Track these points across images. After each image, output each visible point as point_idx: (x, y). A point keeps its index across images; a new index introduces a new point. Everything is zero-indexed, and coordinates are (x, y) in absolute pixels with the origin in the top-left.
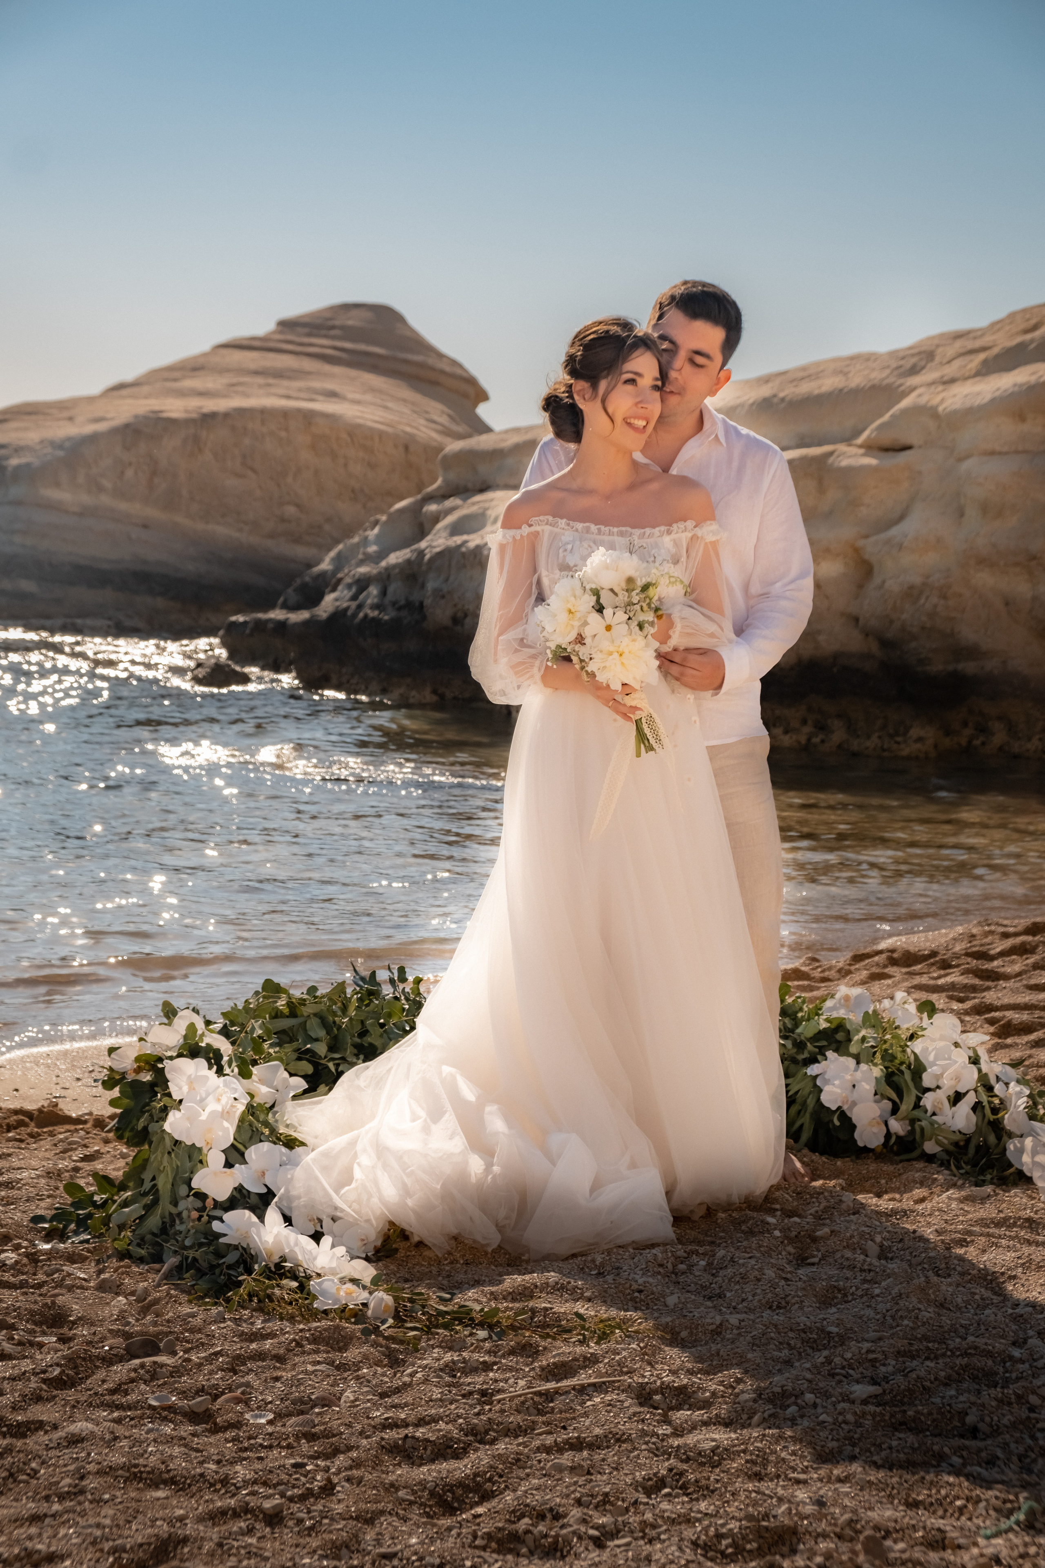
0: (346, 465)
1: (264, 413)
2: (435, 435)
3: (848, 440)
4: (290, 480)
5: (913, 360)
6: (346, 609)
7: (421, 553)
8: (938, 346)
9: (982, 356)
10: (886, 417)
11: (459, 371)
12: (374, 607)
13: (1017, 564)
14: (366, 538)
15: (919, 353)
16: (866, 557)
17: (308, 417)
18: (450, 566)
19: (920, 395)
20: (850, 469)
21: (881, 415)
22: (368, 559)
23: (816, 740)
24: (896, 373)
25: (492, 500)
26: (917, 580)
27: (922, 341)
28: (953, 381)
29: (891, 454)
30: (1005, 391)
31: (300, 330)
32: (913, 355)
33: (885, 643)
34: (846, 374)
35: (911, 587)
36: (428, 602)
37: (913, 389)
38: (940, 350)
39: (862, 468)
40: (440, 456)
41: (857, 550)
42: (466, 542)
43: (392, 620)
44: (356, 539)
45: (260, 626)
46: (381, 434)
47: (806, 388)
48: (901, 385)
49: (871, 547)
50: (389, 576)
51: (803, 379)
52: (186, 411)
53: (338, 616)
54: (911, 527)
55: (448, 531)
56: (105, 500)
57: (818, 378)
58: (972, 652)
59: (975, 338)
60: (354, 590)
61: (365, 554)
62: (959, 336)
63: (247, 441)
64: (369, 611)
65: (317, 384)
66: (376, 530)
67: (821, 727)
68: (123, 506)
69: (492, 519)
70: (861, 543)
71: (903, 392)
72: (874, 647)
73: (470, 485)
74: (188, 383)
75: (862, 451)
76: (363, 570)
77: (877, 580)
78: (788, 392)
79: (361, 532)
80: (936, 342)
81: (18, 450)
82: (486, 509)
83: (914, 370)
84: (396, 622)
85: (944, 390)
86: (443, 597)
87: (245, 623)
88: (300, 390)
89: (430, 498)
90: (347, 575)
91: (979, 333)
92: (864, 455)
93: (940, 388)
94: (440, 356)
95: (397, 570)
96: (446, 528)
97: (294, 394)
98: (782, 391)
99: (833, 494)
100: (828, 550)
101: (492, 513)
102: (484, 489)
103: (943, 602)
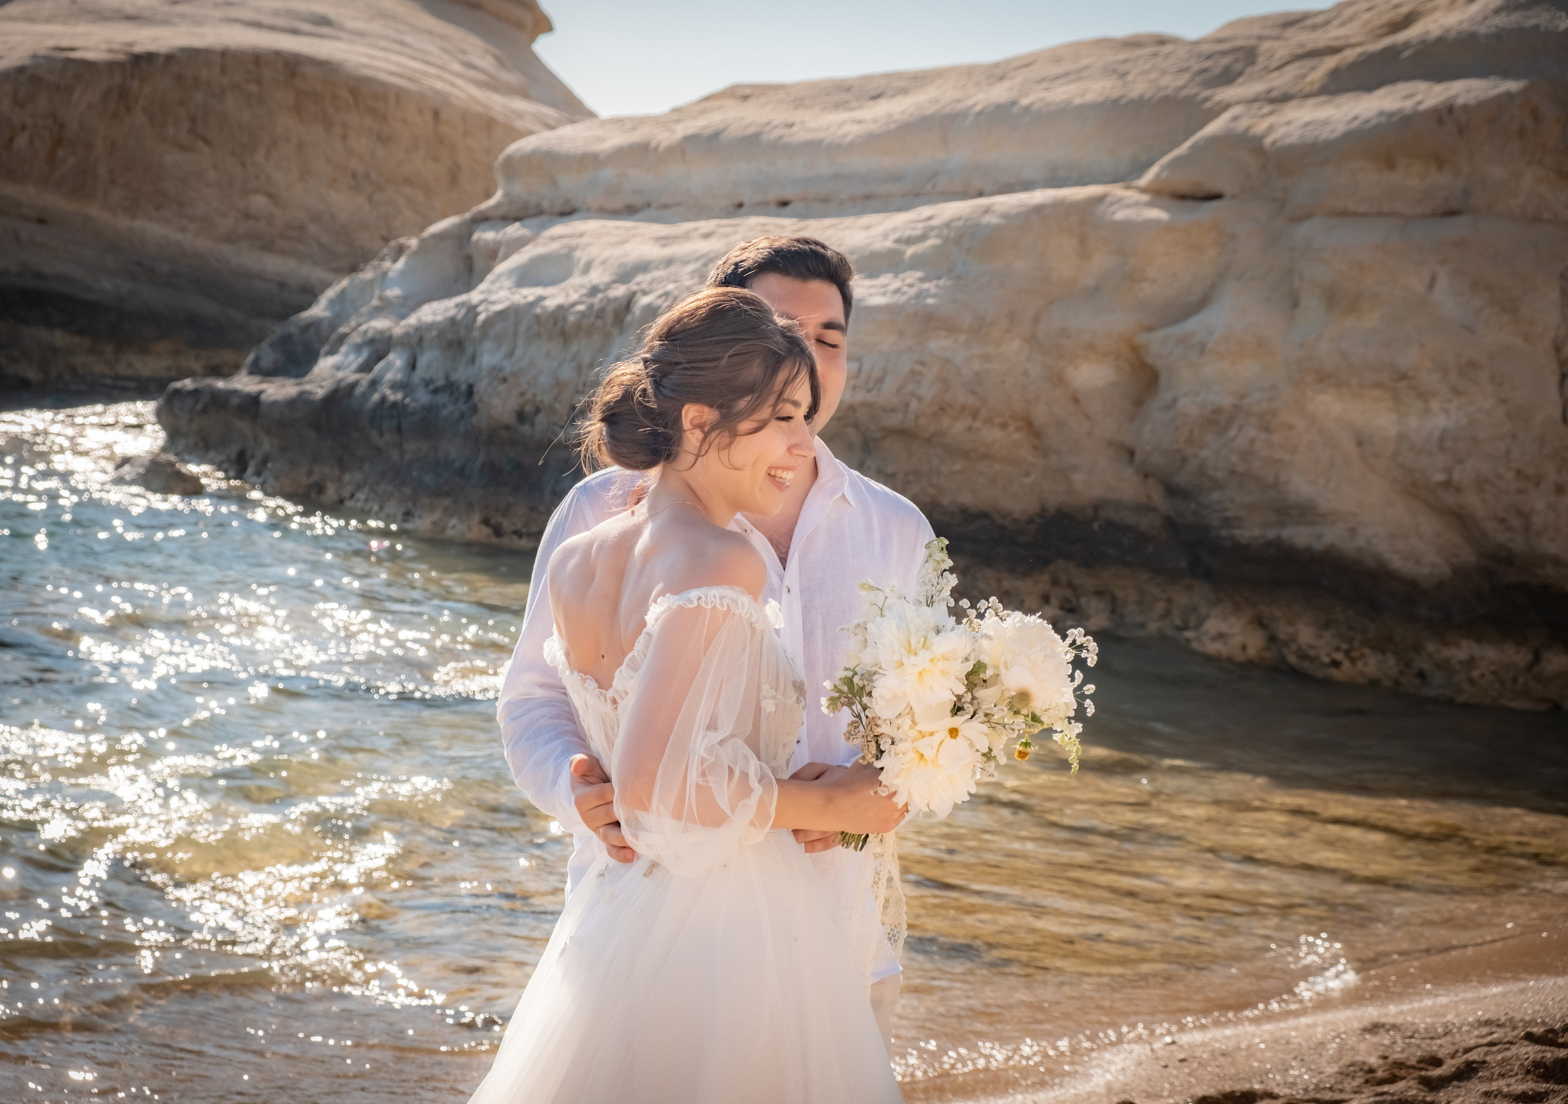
0: (344, 137)
1: (226, 57)
2: (475, 91)
3: (1125, 176)
4: (259, 156)
5: (1226, 61)
6: (353, 386)
7: (471, 310)
8: (1260, 38)
9: (1330, 62)
10: (1184, 148)
12: (395, 386)
13: (1377, 385)
14: (385, 274)
15: (1234, 50)
16: (1150, 360)
17: (290, 64)
18: (515, 334)
19: (1235, 118)
20: (1127, 226)
21: (1175, 144)
22: (385, 307)
24: (1199, 79)
25: (581, 235)
26: (1226, 401)
27: (1232, 25)
28: (1285, 98)
29: (1190, 204)
30: (1367, 121)
32: (1224, 53)
33: (1172, 491)
34: (1123, 75)
35: (1218, 411)
36: (481, 387)
37: (1225, 107)
38: (1266, 45)
39: (1149, 224)
40: (501, 157)
41: (1135, 349)
42: (542, 298)
43: (423, 408)
44: (367, 274)
45: (219, 400)
46: (400, 94)
47: (1061, 94)
48: (1206, 99)
49: (1157, 346)
50: (421, 340)
51: (1058, 77)
52: (110, 51)
53: (340, 395)
54: (1215, 320)
55: (514, 279)
57: (1080, 79)
58: (1306, 513)
59: (1314, 27)
60: (365, 354)
61: (381, 298)
62: (1292, 22)
63: (198, 97)
64: (388, 392)
65: (300, 5)
66: (401, 264)
69: (582, 264)
70: (1142, 338)
71: (1210, 109)
72: (1157, 497)
73: (546, 205)
75: (1145, 198)
76: (380, 324)
77: (1165, 396)
78: (1034, 97)
79: (375, 263)
80: (1256, 31)
82: (572, 249)
83: (1227, 77)
84: (430, 412)
85: (1271, 113)
86: (505, 380)
87: (196, 393)
89: (483, 219)
90: (354, 329)
91: (1319, 20)
92: (1151, 204)
93: (1267, 109)
95: (434, 333)
96: (511, 272)
97: (267, 20)
98: (1026, 95)
99: (1101, 262)
100: (1091, 347)
101: (582, 256)
102: (567, 212)
103: (1263, 435)
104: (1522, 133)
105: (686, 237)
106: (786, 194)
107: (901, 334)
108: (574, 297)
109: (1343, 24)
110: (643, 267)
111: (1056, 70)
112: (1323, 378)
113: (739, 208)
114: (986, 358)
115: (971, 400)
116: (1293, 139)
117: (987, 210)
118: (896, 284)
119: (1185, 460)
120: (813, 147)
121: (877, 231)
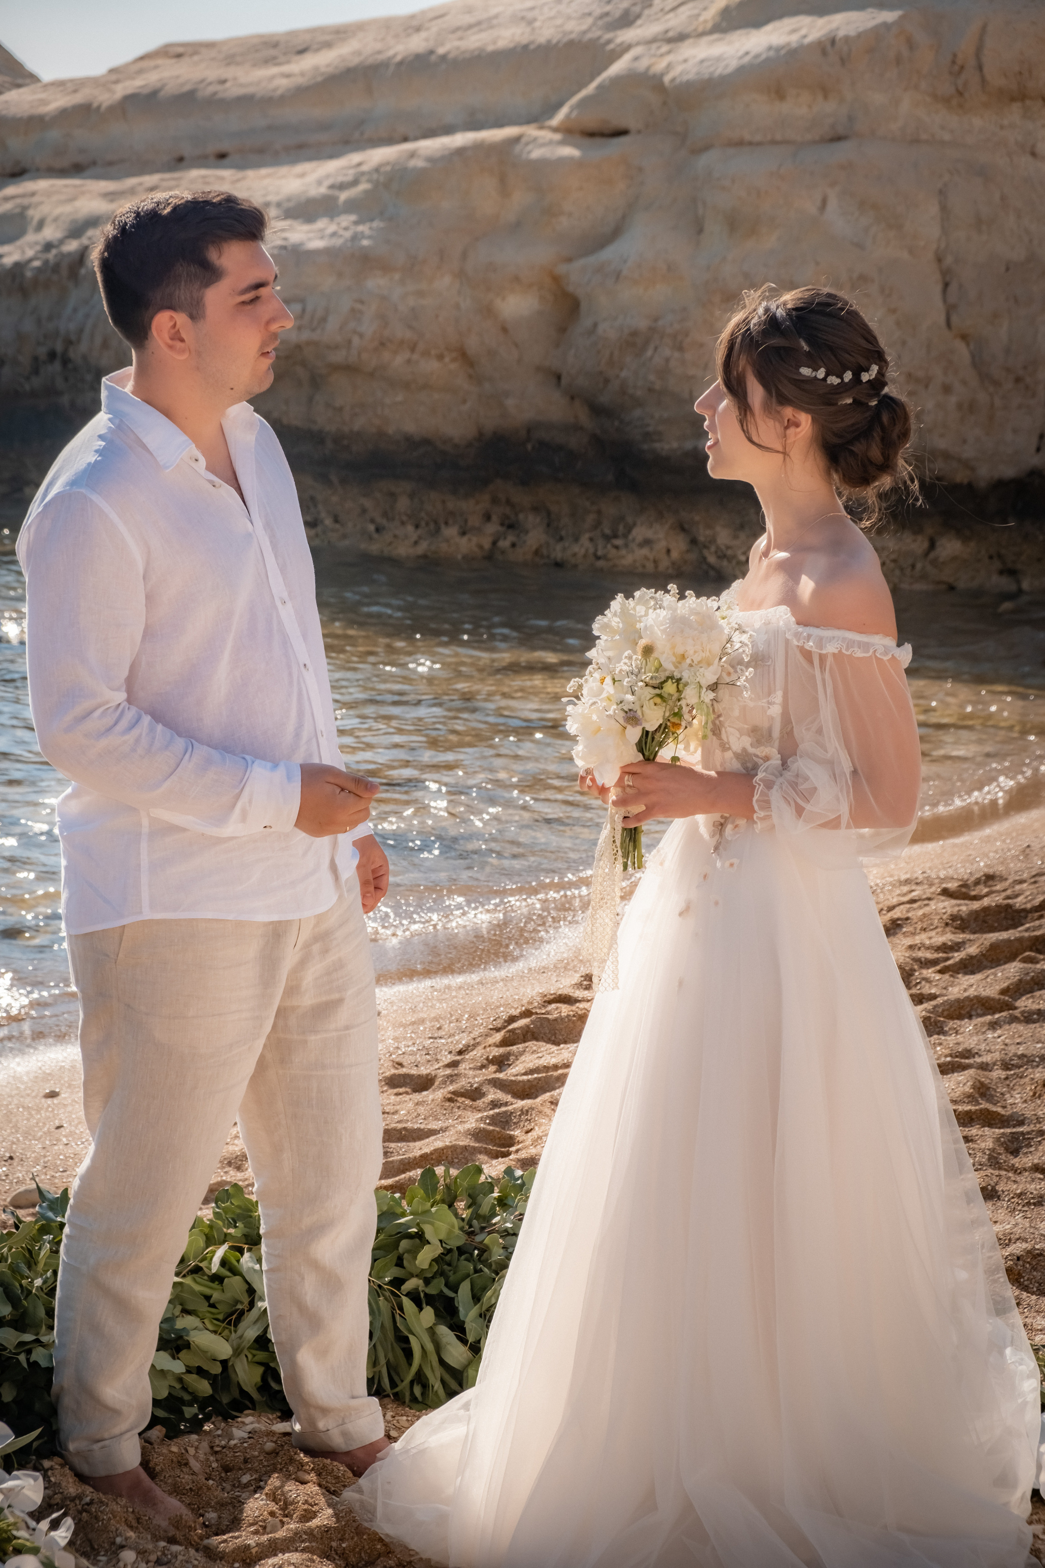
3: (537, 118)
5: (624, 5)
9: (720, 3)
10: (591, 89)
16: (571, 289)
19: (636, 59)
20: (543, 163)
21: (583, 85)
23: (504, 544)
24: (600, 23)
25: (33, 194)
26: (642, 324)
28: (681, 38)
29: (598, 141)
30: (757, 56)
33: (597, 410)
34: (531, 22)
35: (634, 333)
37: (626, 47)
39: (560, 162)
41: (556, 279)
47: (474, 41)
48: (609, 42)
49: (577, 275)
51: (470, 27)
54: (628, 249)
57: (492, 27)
67: (511, 526)
69: (35, 222)
70: (562, 269)
71: (613, 51)
72: (584, 417)
75: (558, 137)
77: (586, 322)
78: (450, 46)
82: (25, 208)
83: (628, 20)
85: (669, 52)
92: (563, 143)
93: (665, 48)
98: (442, 44)
99: (520, 199)
100: (517, 279)
101: (34, 214)
102: (17, 174)
103: (677, 355)
104: (898, 61)
105: (132, 192)
106: (224, 146)
107: (340, 275)
108: (30, 253)
110: (93, 222)
111: (468, 19)
113: (179, 163)
114: (420, 294)
115: (408, 335)
116: (691, 76)
117: (413, 155)
118: (332, 228)
119: (607, 381)
120: (246, 101)
121: (311, 178)
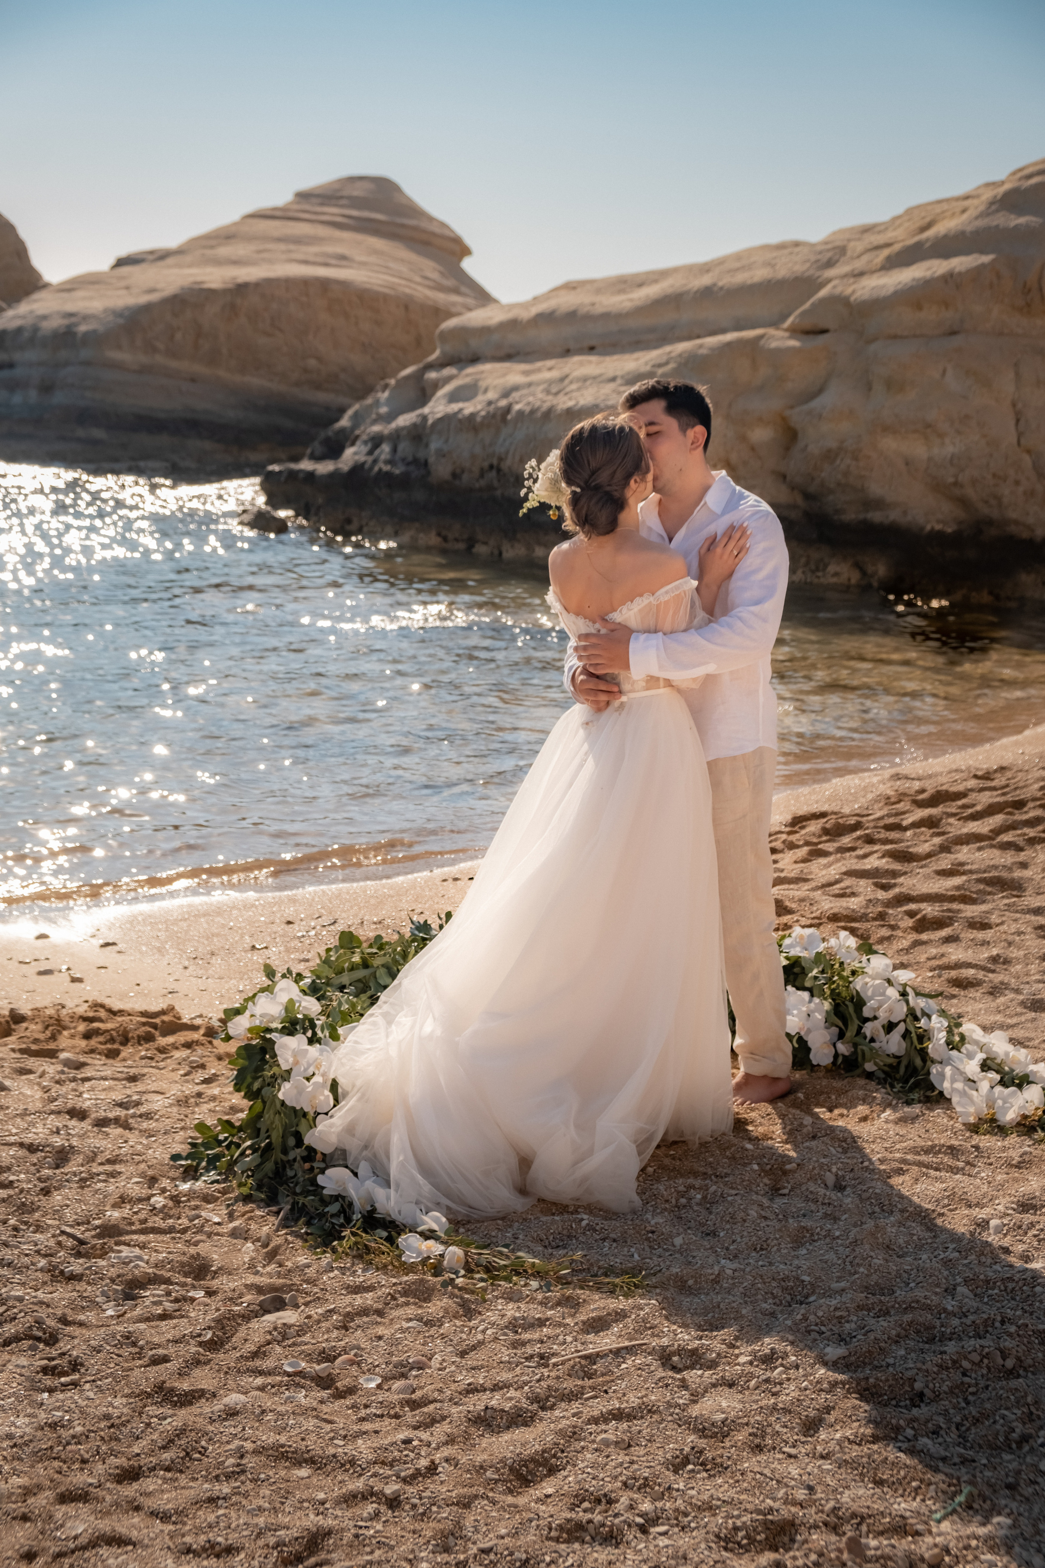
0: (356, 324)
1: (288, 283)
2: (429, 293)
3: (775, 323)
4: (311, 337)
5: (829, 255)
6: (364, 463)
7: (425, 418)
8: (849, 240)
9: (886, 252)
10: (807, 305)
11: (447, 233)
12: (387, 462)
13: (915, 431)
14: (378, 400)
15: (834, 248)
16: (792, 425)
17: (324, 284)
18: (449, 430)
19: (835, 287)
20: (778, 350)
21: (803, 303)
22: (380, 419)
24: (814, 266)
25: (482, 372)
26: (834, 445)
27: (834, 233)
28: (861, 274)
29: (811, 336)
30: (906, 285)
31: (314, 200)
32: (828, 250)
33: (808, 496)
34: (773, 266)
35: (829, 451)
36: (432, 460)
37: (829, 281)
38: (852, 244)
39: (788, 349)
40: (438, 331)
41: (784, 419)
42: (461, 410)
43: (402, 474)
44: (369, 401)
45: (293, 475)
46: (386, 297)
47: (740, 278)
48: (819, 277)
49: (796, 417)
50: (399, 436)
51: (738, 270)
52: (224, 283)
53: (357, 469)
54: (827, 400)
55: (447, 399)
56: (159, 359)
57: (751, 270)
58: (879, 504)
59: (879, 232)
60: (370, 445)
61: (378, 414)
62: (867, 230)
63: (275, 306)
64: (383, 466)
65: (330, 249)
66: (386, 394)
68: (174, 364)
69: (483, 389)
70: (787, 413)
71: (821, 282)
72: (800, 501)
73: (463, 356)
74: (224, 251)
75: (787, 334)
76: (376, 428)
77: (801, 444)
78: (726, 281)
79: (373, 394)
80: (848, 236)
81: (86, 318)
82: (477, 381)
83: (830, 264)
84: (406, 476)
85: (854, 283)
86: (444, 456)
87: (280, 472)
88: (316, 255)
89: (430, 367)
90: (363, 432)
91: (882, 227)
92: (790, 338)
93: (852, 280)
94: (431, 219)
95: (405, 432)
96: (445, 396)
97: (311, 259)
98: (721, 280)
99: (764, 371)
100: (760, 419)
101: (483, 384)
102: (475, 359)
103: (855, 463)
104: (991, 286)
105: (539, 370)
106: (593, 343)
108: (479, 407)
109: (895, 229)
110: (516, 388)
111: (737, 265)
112: (887, 429)
113: (567, 352)
116: (866, 297)
117: (701, 346)
119: (813, 479)
120: (606, 316)
121: (642, 361)
